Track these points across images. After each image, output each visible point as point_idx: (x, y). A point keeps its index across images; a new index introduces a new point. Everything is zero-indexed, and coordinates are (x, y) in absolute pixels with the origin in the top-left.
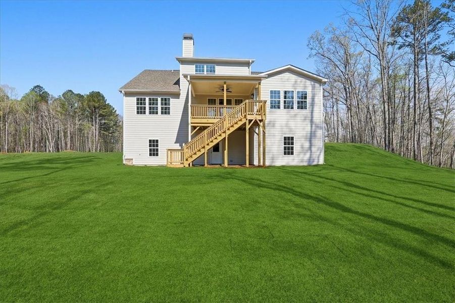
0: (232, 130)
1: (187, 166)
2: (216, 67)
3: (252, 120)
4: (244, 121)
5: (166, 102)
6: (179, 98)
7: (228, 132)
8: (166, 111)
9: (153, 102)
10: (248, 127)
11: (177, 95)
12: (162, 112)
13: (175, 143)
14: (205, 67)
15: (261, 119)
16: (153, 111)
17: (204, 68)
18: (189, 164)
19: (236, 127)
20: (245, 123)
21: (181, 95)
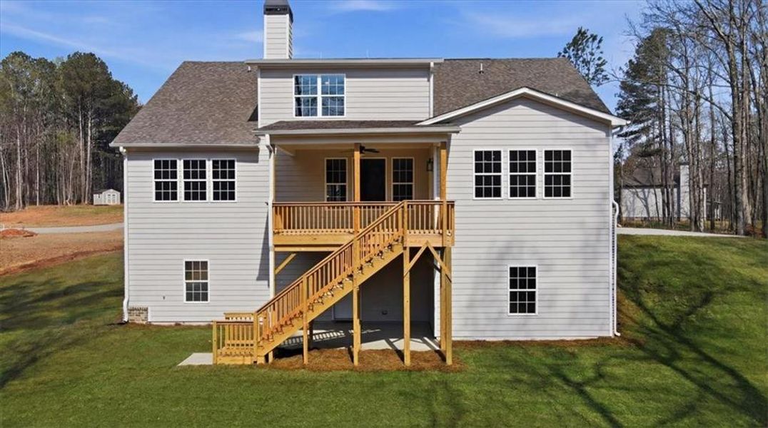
0: (369, 272)
1: (261, 360)
2: (346, 80)
3: (419, 248)
4: (398, 250)
5: (225, 170)
6: (257, 161)
7: (361, 278)
8: (225, 192)
9: (195, 169)
10: (408, 266)
11: (251, 154)
12: (214, 193)
13: (258, 279)
14: (319, 80)
15: (440, 245)
16: (195, 193)
17: (316, 83)
18: (267, 357)
19: (379, 264)
20: (401, 257)
21: (260, 153)
